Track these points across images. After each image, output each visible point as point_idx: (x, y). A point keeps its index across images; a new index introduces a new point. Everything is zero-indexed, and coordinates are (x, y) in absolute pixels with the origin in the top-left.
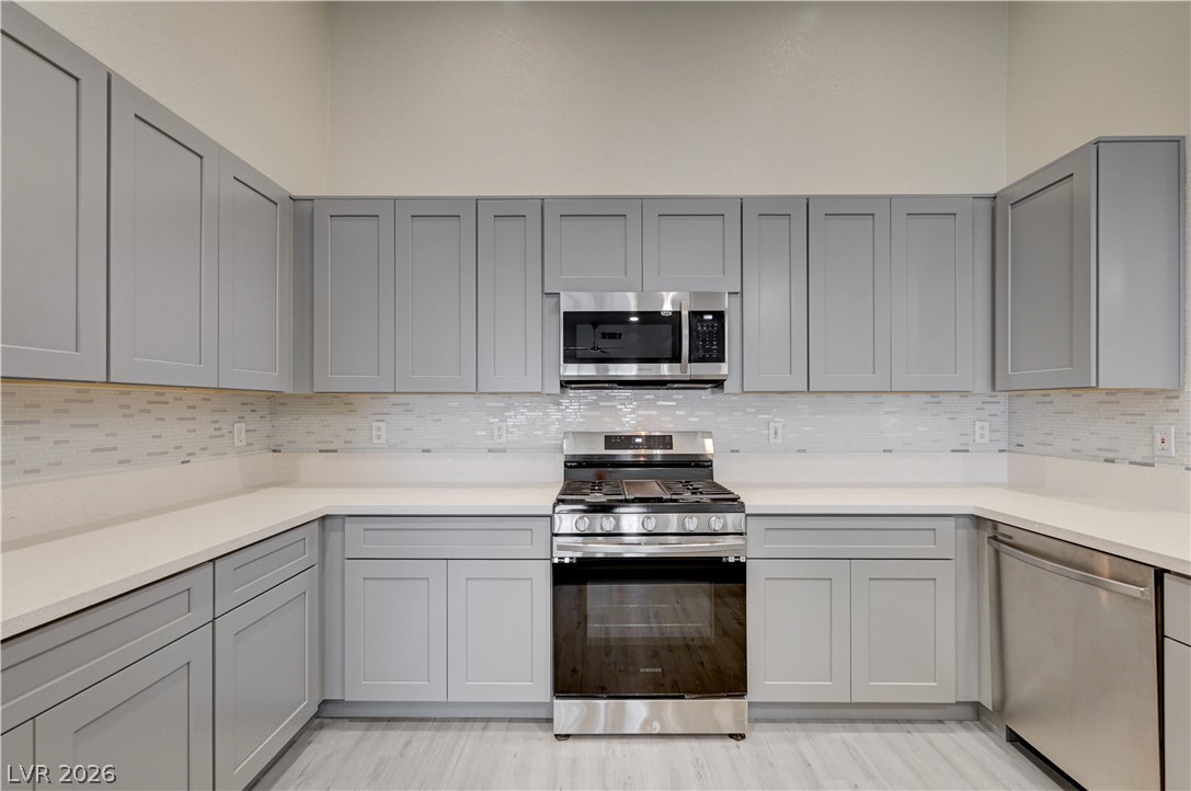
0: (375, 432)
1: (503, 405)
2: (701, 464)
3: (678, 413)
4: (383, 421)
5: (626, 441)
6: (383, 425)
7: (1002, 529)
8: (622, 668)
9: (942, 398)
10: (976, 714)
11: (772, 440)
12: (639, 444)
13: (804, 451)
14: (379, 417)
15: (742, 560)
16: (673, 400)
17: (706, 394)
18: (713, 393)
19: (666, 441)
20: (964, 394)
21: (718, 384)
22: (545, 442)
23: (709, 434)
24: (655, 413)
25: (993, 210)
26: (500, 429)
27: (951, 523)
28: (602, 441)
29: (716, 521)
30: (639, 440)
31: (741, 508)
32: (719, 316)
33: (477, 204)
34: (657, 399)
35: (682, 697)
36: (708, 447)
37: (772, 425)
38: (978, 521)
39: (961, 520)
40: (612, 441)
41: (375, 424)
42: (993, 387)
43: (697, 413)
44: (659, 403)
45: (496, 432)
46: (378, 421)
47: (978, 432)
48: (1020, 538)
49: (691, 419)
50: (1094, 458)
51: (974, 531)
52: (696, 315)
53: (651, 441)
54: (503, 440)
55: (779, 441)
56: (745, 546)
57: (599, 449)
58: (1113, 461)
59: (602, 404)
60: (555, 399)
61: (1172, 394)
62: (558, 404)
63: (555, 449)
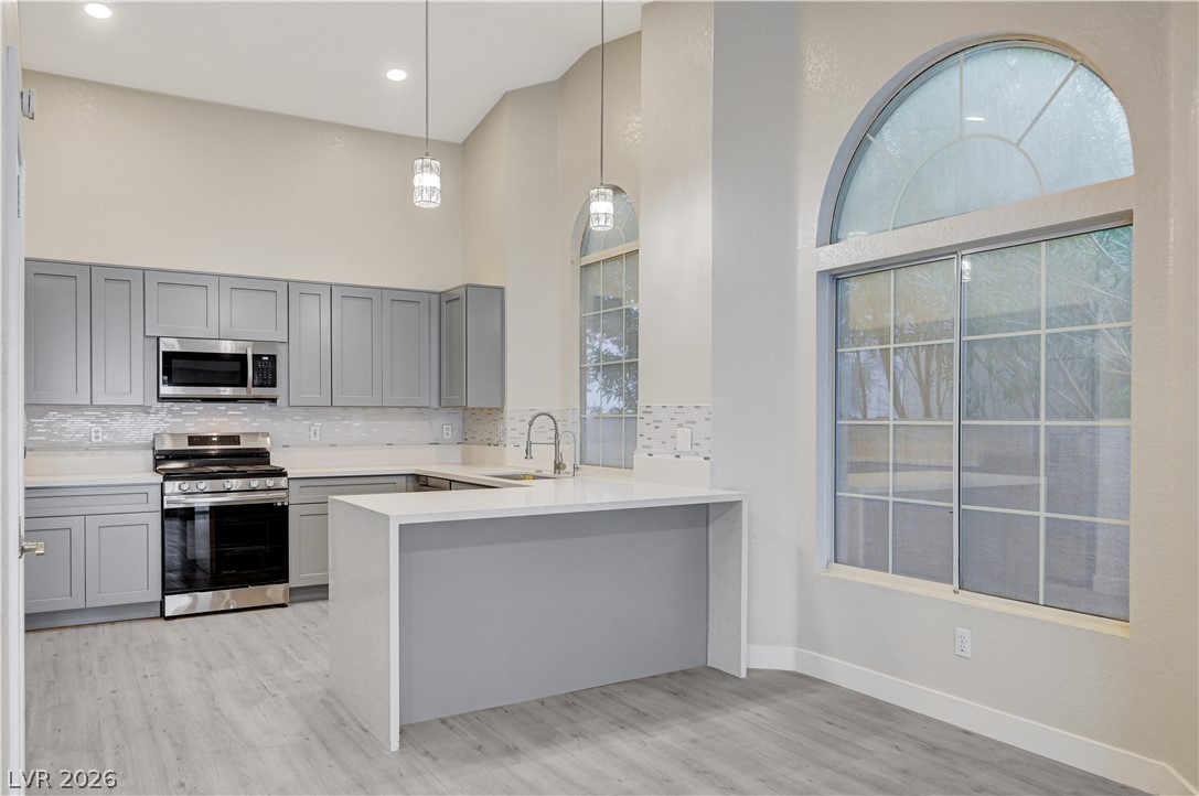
1: (100, 414)
2: (261, 455)
5: (205, 440)
11: (313, 438)
12: (214, 442)
13: (335, 445)
15: (286, 504)
16: (241, 411)
17: (265, 406)
18: (270, 406)
19: (235, 439)
21: (274, 400)
22: (137, 442)
23: (267, 435)
24: (226, 419)
25: (440, 301)
26: (96, 432)
27: (404, 479)
28: (186, 440)
29: (270, 482)
30: (214, 439)
31: (285, 475)
32: (273, 358)
33: (91, 268)
34: (228, 409)
35: (248, 586)
36: (266, 443)
37: (313, 428)
39: (410, 478)
40: (192, 440)
42: (439, 405)
43: (258, 420)
45: (94, 435)
47: (445, 431)
49: (253, 424)
50: (485, 444)
51: (415, 483)
52: (257, 357)
53: (223, 439)
54: (100, 440)
55: (318, 439)
56: (288, 495)
57: (184, 446)
58: (490, 445)
59: (184, 413)
60: (145, 409)
61: (501, 409)
62: (148, 413)
63: (145, 447)
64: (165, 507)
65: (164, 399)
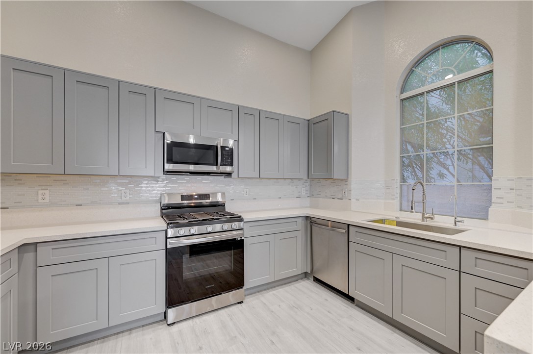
0: (40, 196)
1: (127, 181)
2: (218, 206)
3: (211, 185)
4: (47, 190)
5: (190, 197)
6: (47, 192)
7: (313, 219)
8: (188, 292)
9: (294, 181)
10: (306, 275)
11: (245, 195)
12: (196, 198)
13: (255, 199)
14: (43, 188)
15: (243, 238)
16: (209, 180)
18: (224, 178)
19: (207, 196)
20: (299, 179)
21: (229, 174)
22: (151, 199)
25: (308, 124)
26: (125, 193)
27: (300, 219)
28: (180, 197)
29: (234, 225)
30: (196, 197)
31: (242, 220)
32: (231, 149)
33: (119, 83)
35: (221, 294)
37: (245, 190)
38: (307, 218)
39: (303, 218)
40: (183, 197)
41: (40, 192)
42: (308, 178)
43: (218, 185)
44: (203, 181)
45: (123, 195)
46: (42, 190)
47: (303, 191)
48: (318, 221)
49: (216, 188)
50: (330, 198)
51: (305, 221)
52: (223, 148)
53: (200, 197)
54: (128, 198)
55: (247, 195)
56: (244, 233)
57: (177, 200)
58: (334, 198)
59: (178, 181)
60: (155, 179)
61: (346, 180)
62: (158, 181)
63: (156, 202)
64: (168, 247)
65: (168, 172)
